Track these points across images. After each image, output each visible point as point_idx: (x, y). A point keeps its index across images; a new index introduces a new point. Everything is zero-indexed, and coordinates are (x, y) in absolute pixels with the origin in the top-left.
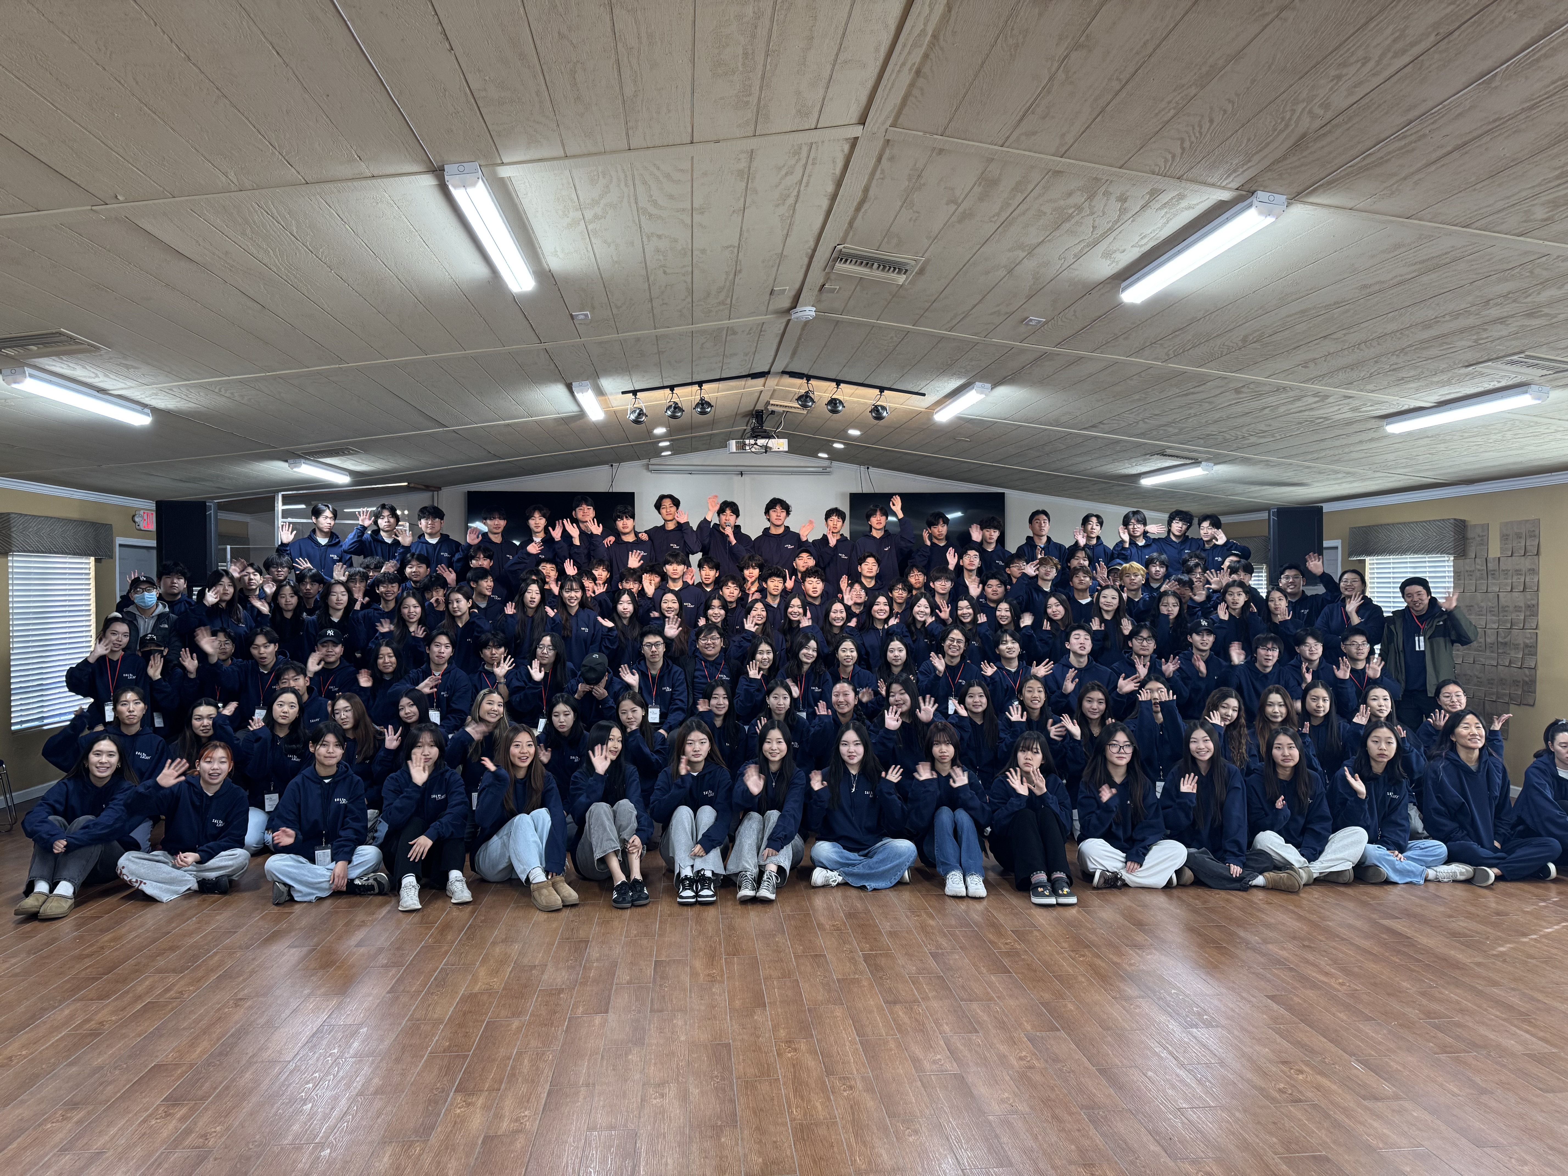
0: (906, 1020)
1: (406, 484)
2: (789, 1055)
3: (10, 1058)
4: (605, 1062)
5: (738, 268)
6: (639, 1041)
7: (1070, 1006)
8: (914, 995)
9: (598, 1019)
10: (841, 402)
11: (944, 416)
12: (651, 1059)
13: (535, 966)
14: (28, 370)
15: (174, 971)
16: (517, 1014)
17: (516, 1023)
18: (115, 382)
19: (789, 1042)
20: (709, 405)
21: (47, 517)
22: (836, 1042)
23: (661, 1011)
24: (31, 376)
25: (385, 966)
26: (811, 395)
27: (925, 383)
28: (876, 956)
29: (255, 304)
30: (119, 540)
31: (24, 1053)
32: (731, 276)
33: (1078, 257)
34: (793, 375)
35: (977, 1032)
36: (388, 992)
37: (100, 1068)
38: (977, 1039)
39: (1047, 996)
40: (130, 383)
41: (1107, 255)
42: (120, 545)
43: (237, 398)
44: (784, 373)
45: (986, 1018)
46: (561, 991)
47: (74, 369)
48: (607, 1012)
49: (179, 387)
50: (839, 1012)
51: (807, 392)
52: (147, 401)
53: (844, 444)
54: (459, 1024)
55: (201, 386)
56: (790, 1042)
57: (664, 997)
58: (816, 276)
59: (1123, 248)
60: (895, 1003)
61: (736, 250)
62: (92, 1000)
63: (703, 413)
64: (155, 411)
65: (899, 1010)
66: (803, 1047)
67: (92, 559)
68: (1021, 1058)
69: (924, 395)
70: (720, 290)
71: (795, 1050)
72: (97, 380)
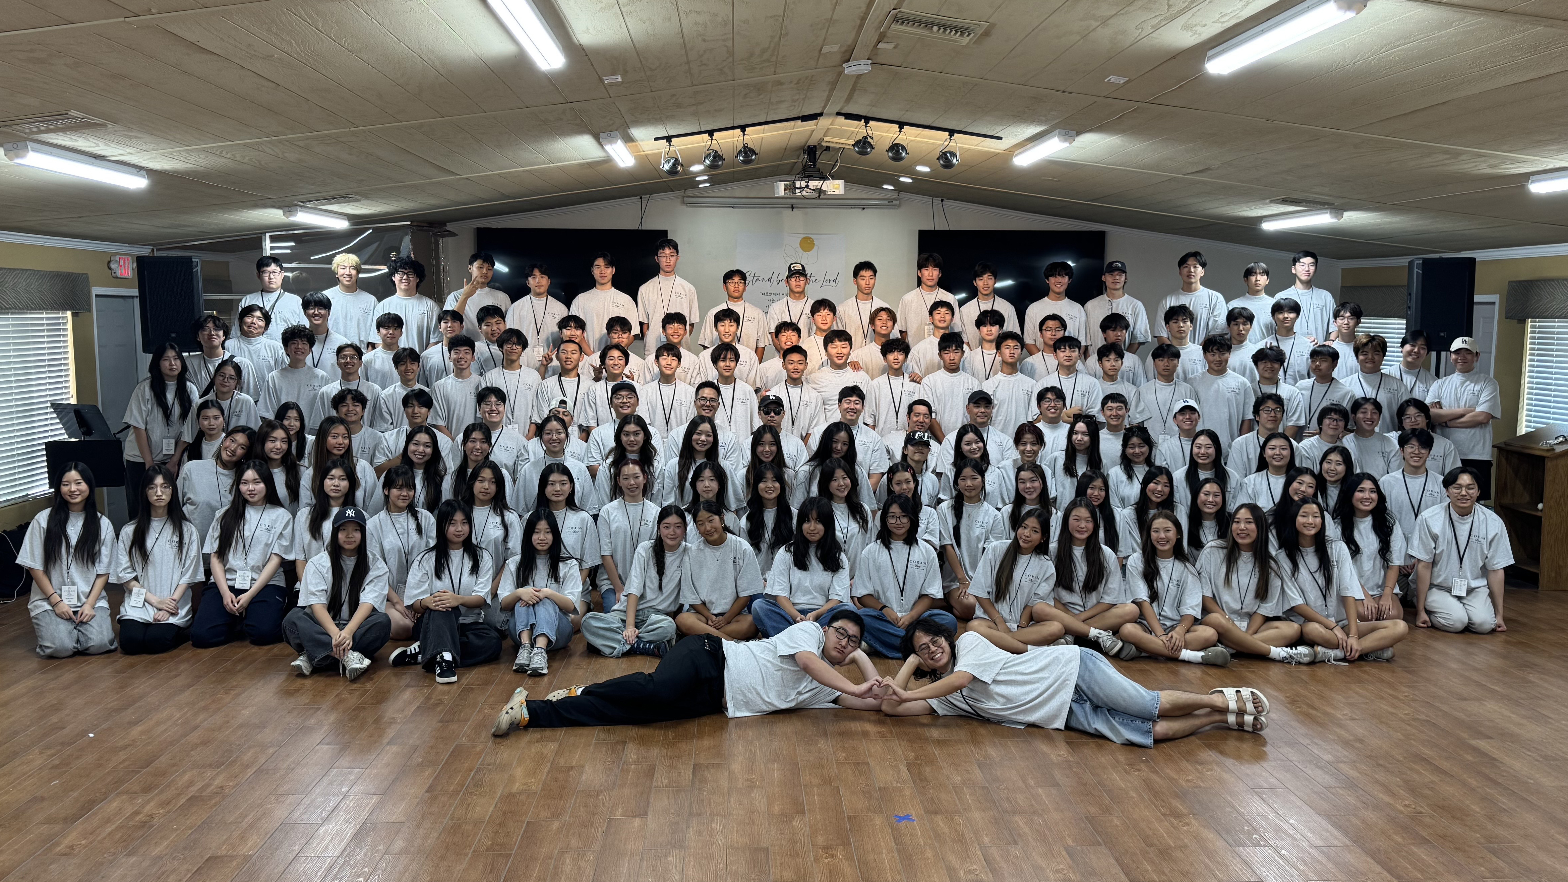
0: (946, 830)
1: (409, 223)
2: (826, 861)
3: (72, 847)
4: (645, 863)
5: (783, 32)
6: (680, 845)
7: (1116, 821)
8: (956, 805)
9: (637, 821)
10: (904, 148)
11: (1024, 160)
12: (689, 861)
13: (572, 767)
14: (30, 145)
15: (210, 765)
16: (556, 815)
17: (556, 825)
18: (114, 150)
19: (826, 849)
20: (753, 152)
21: (23, 270)
22: (873, 850)
23: (700, 815)
24: (34, 150)
25: (421, 765)
26: (869, 140)
27: (1001, 128)
28: (920, 765)
29: (270, 83)
30: (96, 290)
31: (83, 842)
32: (777, 39)
33: (1156, 28)
34: (849, 116)
35: (1016, 843)
36: (427, 791)
37: (159, 857)
38: (1016, 851)
39: (1093, 810)
40: (129, 150)
41: (1187, 27)
42: (97, 296)
43: (238, 158)
44: (838, 114)
45: (1027, 830)
46: (599, 793)
47: (76, 141)
48: (646, 814)
49: (179, 152)
50: (878, 821)
51: (865, 137)
52: (144, 164)
53: (912, 178)
54: (500, 824)
55: (204, 150)
56: (828, 848)
57: (702, 800)
58: (869, 35)
59: (1204, 23)
60: (936, 813)
61: (781, 19)
62: (136, 793)
63: (747, 162)
64: (150, 173)
65: (939, 820)
66: (840, 854)
67: (69, 314)
68: (1058, 871)
69: (1001, 138)
70: (764, 51)
71: (832, 856)
72: (97, 148)
